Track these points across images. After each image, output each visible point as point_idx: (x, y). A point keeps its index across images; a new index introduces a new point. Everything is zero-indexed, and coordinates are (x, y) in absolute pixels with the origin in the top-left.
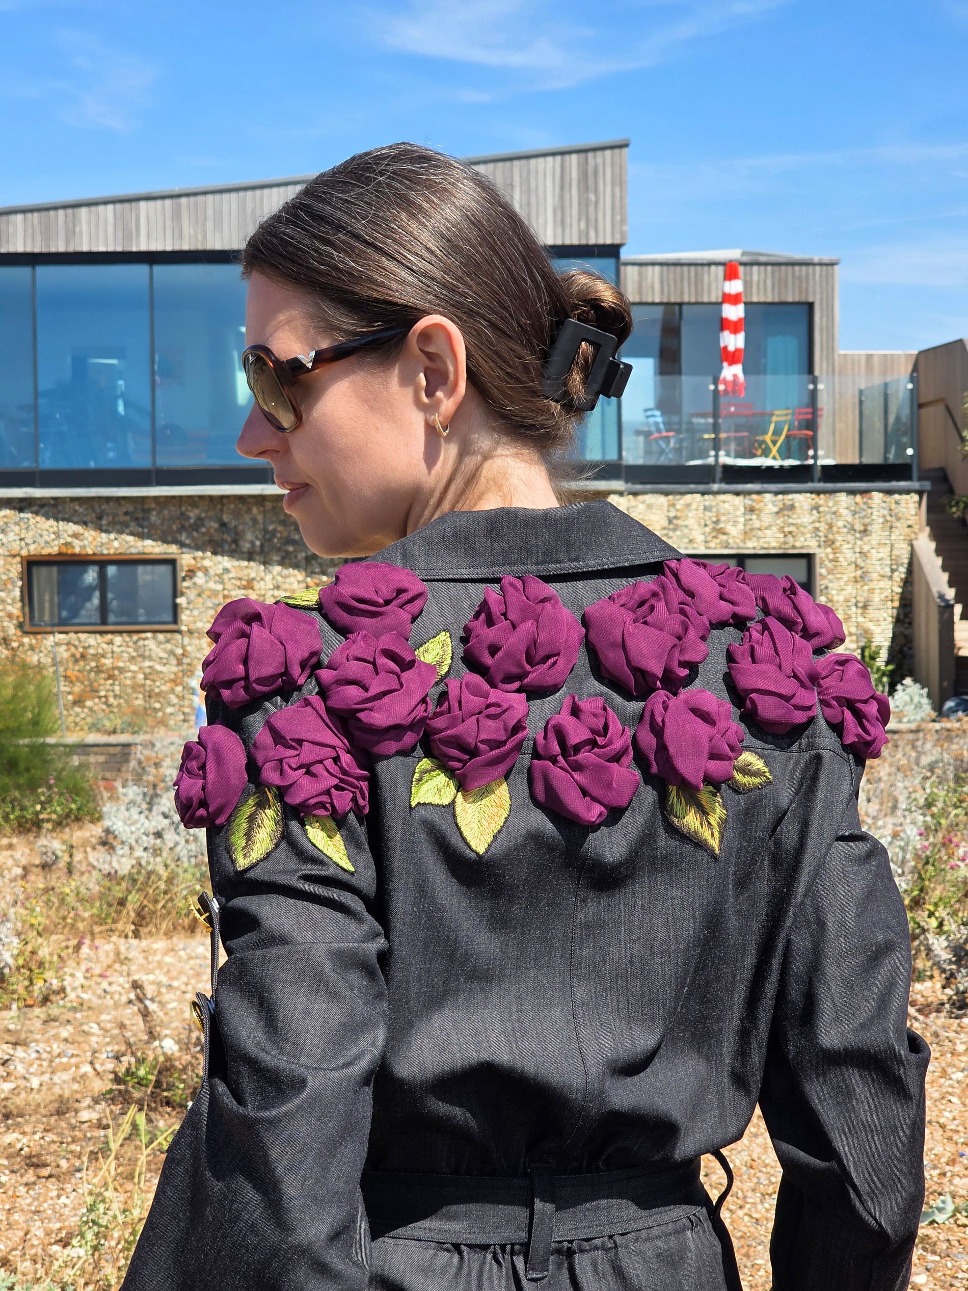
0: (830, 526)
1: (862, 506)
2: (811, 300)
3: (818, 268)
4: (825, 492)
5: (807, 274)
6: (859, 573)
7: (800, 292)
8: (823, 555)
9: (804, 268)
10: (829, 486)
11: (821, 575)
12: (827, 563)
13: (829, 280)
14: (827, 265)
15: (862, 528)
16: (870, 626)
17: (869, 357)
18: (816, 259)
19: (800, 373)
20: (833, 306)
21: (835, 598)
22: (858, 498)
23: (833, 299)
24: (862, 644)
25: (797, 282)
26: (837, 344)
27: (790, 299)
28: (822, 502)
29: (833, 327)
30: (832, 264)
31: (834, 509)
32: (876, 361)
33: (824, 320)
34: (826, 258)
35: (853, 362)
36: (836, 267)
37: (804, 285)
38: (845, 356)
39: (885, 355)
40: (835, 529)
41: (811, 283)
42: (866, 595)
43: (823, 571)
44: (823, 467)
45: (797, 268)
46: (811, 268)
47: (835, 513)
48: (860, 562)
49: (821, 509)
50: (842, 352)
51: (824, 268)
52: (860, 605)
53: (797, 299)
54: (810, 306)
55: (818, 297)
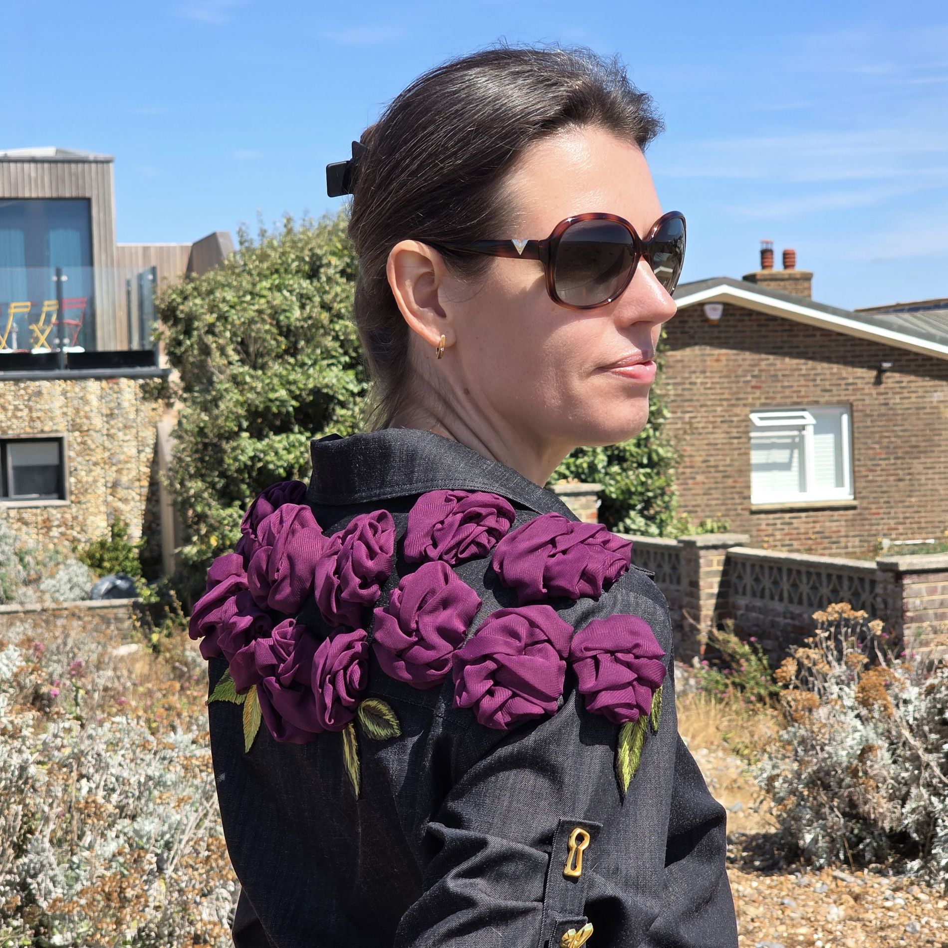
0: (77, 410)
1: (108, 391)
2: (87, 195)
3: (93, 166)
4: (71, 378)
5: (83, 172)
6: (107, 454)
7: (78, 188)
8: (71, 439)
9: (80, 166)
10: (76, 372)
11: (70, 457)
12: (75, 446)
13: (104, 177)
14: (102, 162)
15: (109, 412)
16: (120, 505)
17: (146, 249)
18: (91, 157)
19: (83, 265)
20: (109, 201)
21: (85, 479)
22: (104, 383)
23: (109, 195)
24: (112, 522)
25: (74, 179)
26: (115, 238)
27: (68, 195)
28: (69, 388)
29: (111, 221)
30: (107, 162)
31: (81, 394)
32: (153, 252)
33: (102, 215)
34: (101, 156)
35: (131, 255)
36: (111, 165)
37: (80, 182)
38: (123, 248)
39: (161, 248)
40: (82, 414)
41: (87, 179)
42: (114, 475)
43: (72, 454)
44: (69, 355)
45: (73, 166)
46: (86, 166)
47: (82, 398)
48: (107, 444)
49: (69, 395)
50: (120, 245)
51: (100, 165)
52: (109, 485)
53: (74, 195)
54: (89, 200)
55: (95, 192)
